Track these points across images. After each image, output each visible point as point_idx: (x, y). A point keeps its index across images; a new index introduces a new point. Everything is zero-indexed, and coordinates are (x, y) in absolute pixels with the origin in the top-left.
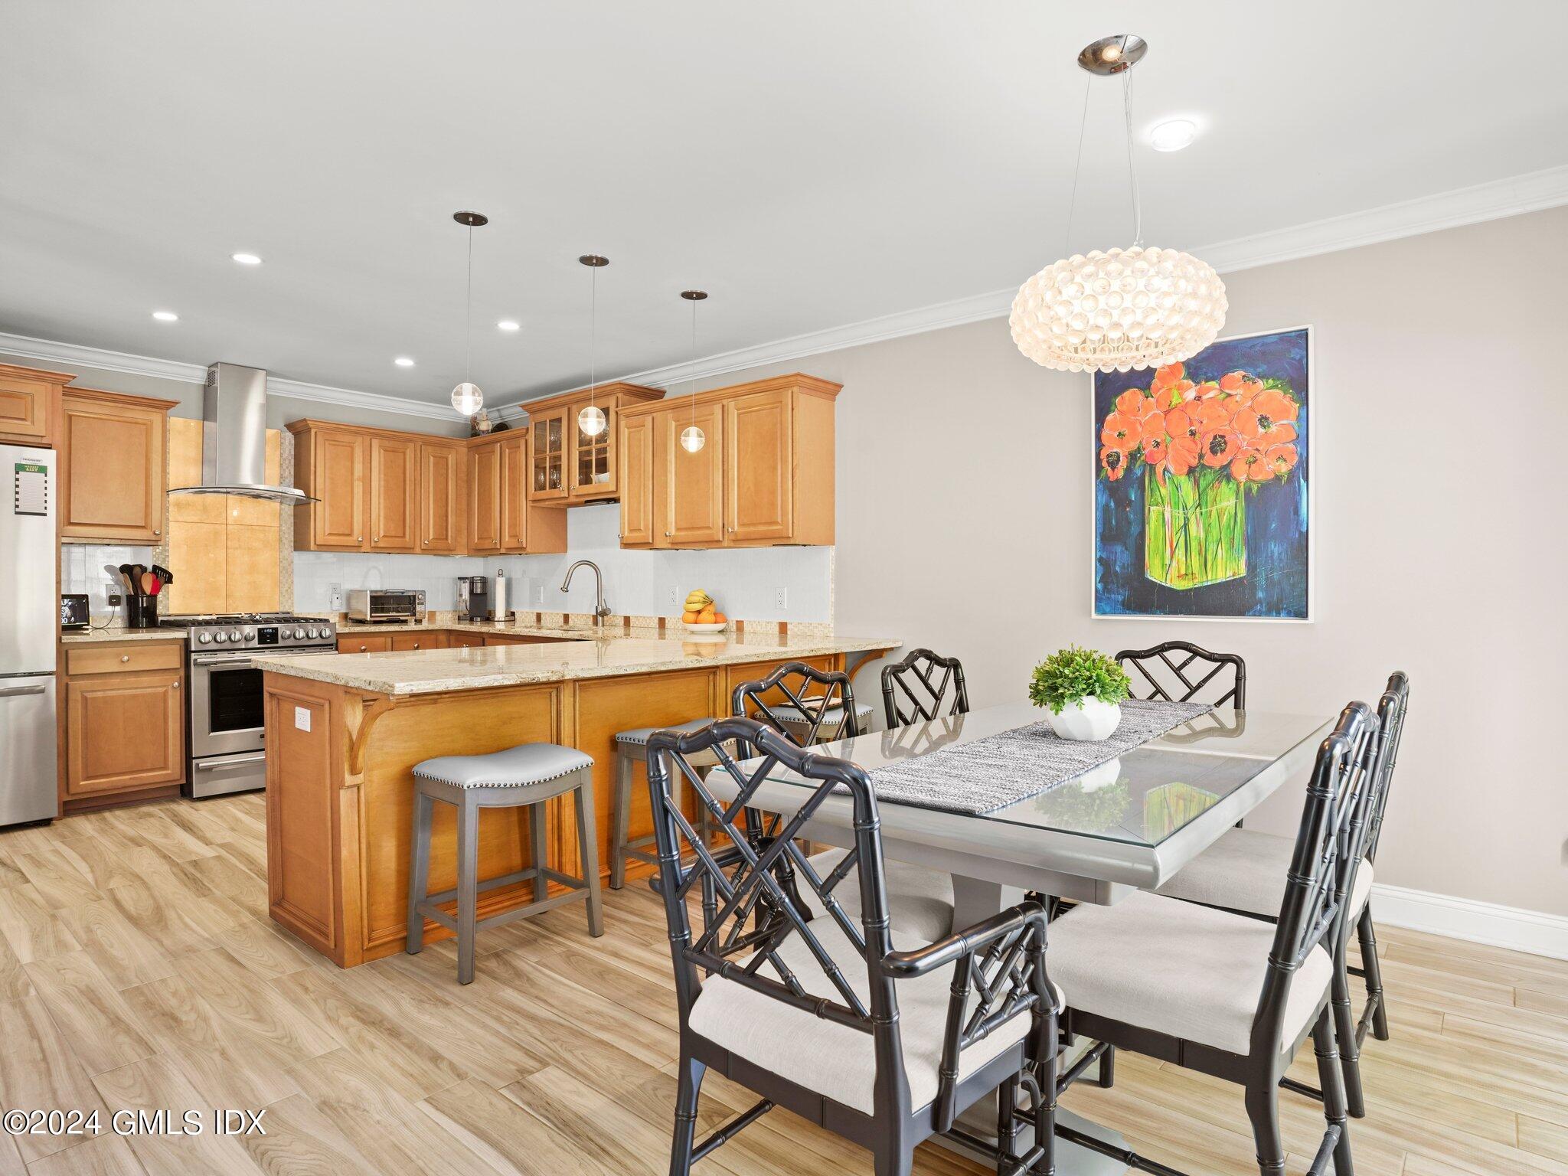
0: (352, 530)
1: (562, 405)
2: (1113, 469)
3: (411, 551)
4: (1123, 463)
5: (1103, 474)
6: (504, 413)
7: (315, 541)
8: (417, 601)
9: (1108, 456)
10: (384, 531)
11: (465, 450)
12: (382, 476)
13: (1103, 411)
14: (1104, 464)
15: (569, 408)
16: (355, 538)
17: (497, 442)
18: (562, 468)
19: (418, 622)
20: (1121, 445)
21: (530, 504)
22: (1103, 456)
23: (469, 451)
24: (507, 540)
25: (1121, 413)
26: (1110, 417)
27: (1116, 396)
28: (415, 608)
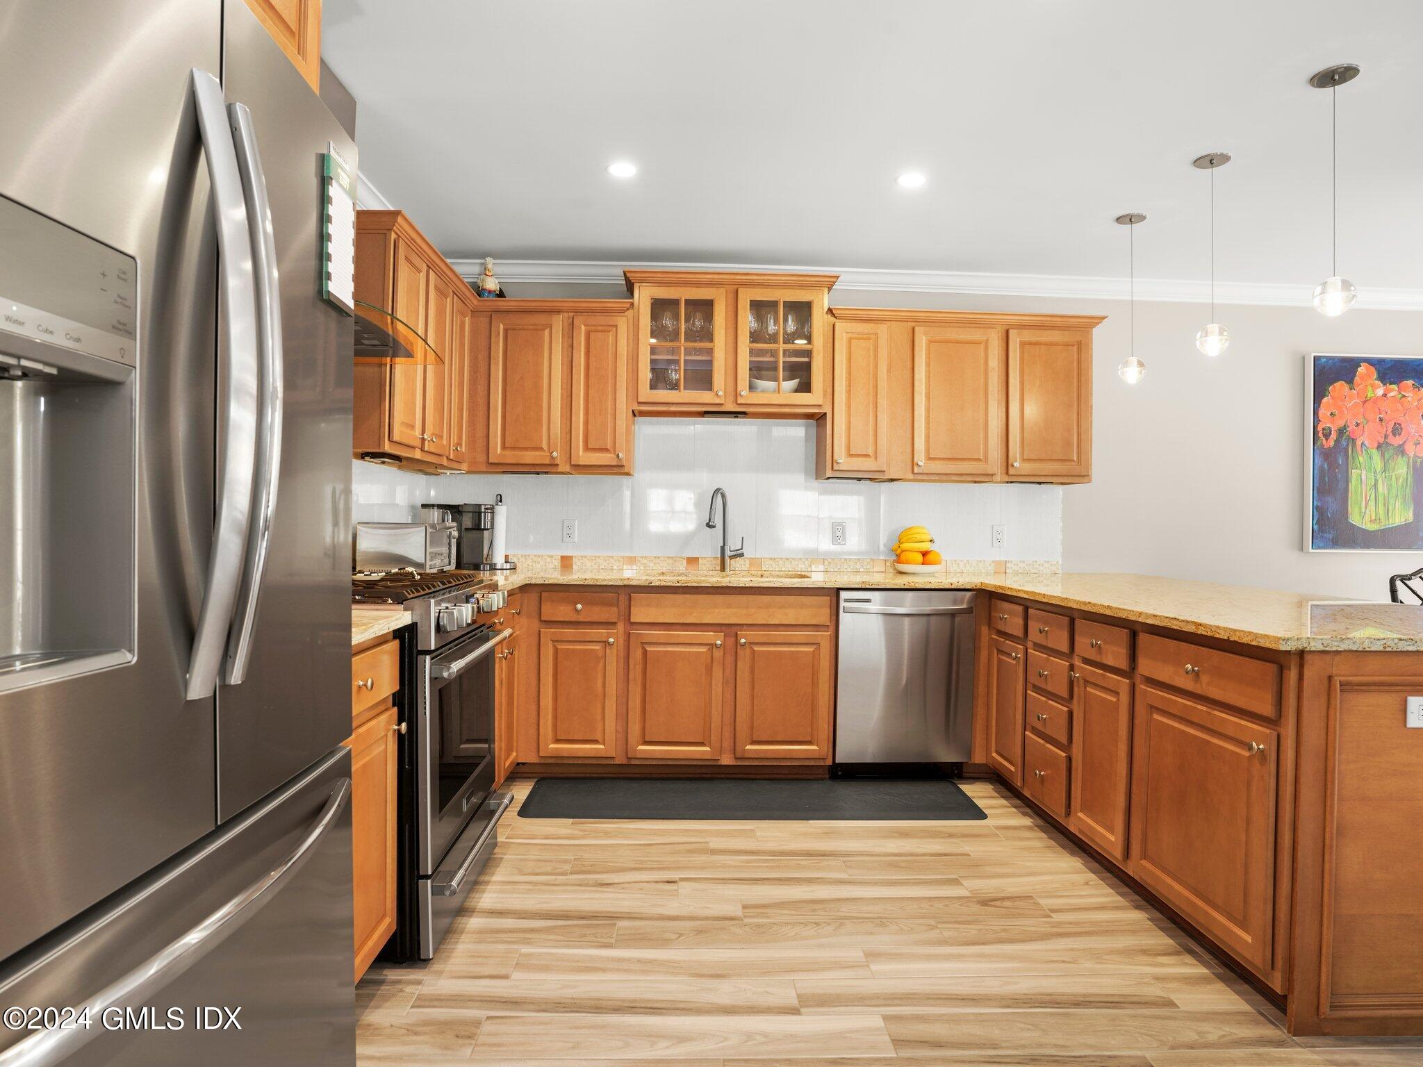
0: (415, 419)
1: (716, 284)
2: (1327, 440)
4: (1334, 436)
5: (1319, 443)
7: (390, 434)
9: (1323, 429)
11: (471, 313)
13: (1319, 395)
14: (1320, 435)
16: (417, 432)
17: (558, 312)
18: (714, 365)
20: (1333, 423)
22: (1319, 429)
24: (581, 454)
25: (1333, 398)
26: (1325, 400)
27: (1331, 384)
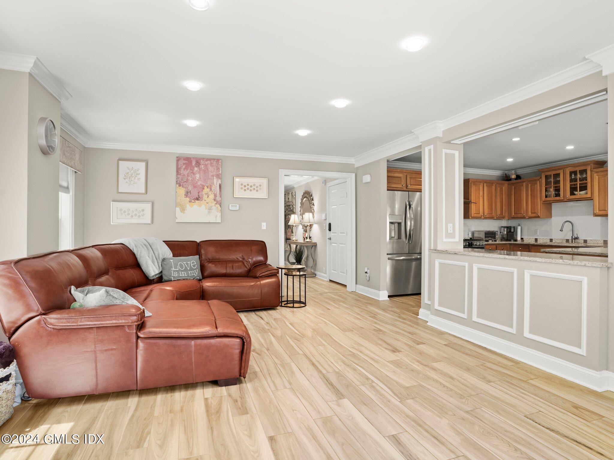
0: (480, 212)
1: (560, 169)
3: (493, 218)
6: (517, 172)
7: (471, 215)
8: (496, 234)
10: (488, 212)
11: (507, 185)
12: (487, 195)
15: (563, 170)
16: (481, 214)
17: (525, 182)
18: (561, 190)
19: (495, 241)
21: (542, 202)
23: (508, 185)
24: (530, 214)
28: (495, 237)
